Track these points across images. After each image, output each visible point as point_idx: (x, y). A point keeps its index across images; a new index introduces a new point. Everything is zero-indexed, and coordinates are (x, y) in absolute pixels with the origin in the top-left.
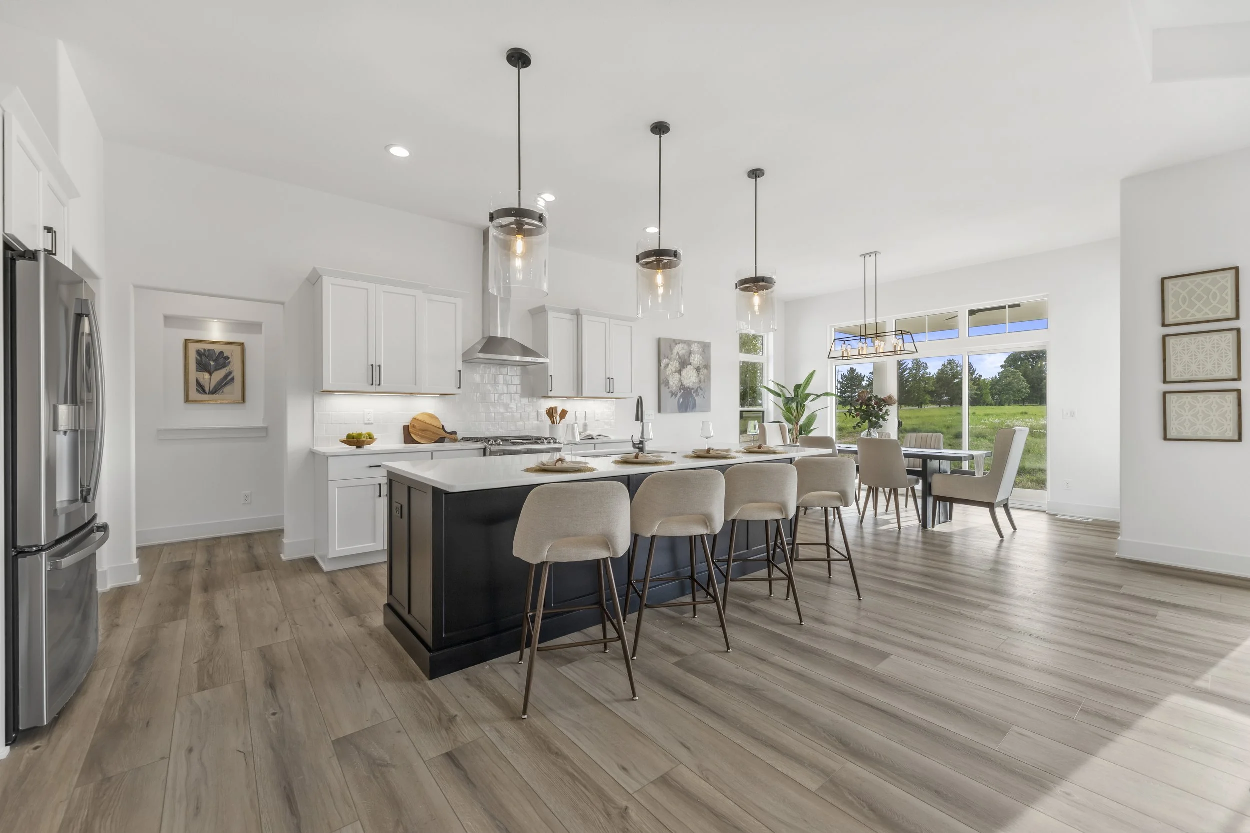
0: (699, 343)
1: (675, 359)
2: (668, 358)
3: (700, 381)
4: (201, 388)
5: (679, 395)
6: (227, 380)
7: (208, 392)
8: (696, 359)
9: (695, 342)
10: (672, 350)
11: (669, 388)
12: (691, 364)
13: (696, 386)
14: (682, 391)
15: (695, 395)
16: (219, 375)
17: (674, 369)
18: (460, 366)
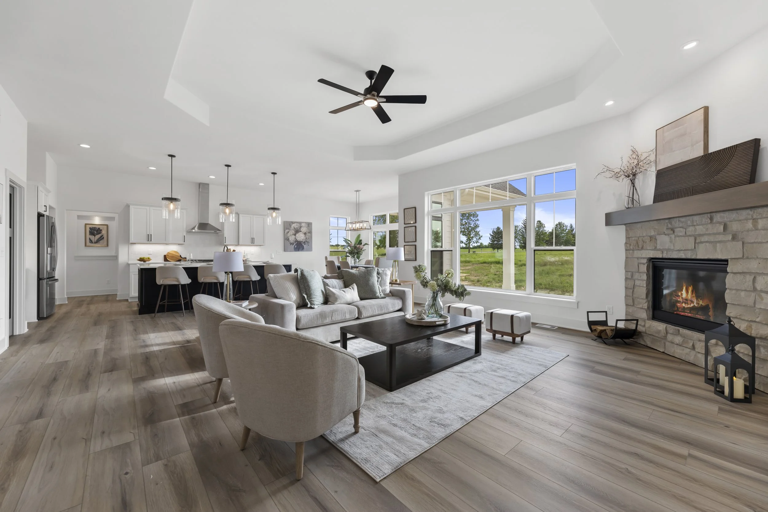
0: (305, 223)
1: (292, 230)
2: (288, 229)
3: (306, 239)
4: (91, 241)
5: (295, 244)
6: (102, 238)
7: (93, 242)
8: (304, 229)
9: (303, 222)
10: (290, 226)
11: (289, 241)
12: (301, 232)
13: (304, 241)
14: (296, 243)
15: (303, 244)
16: (98, 237)
17: (292, 234)
18: (185, 234)
